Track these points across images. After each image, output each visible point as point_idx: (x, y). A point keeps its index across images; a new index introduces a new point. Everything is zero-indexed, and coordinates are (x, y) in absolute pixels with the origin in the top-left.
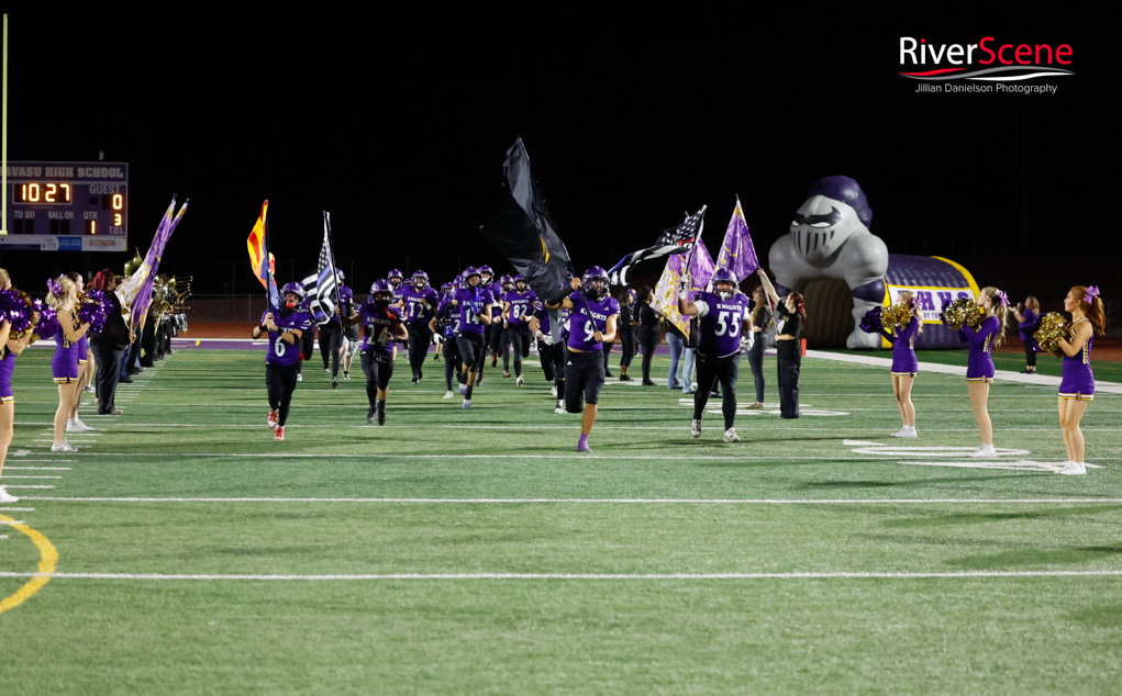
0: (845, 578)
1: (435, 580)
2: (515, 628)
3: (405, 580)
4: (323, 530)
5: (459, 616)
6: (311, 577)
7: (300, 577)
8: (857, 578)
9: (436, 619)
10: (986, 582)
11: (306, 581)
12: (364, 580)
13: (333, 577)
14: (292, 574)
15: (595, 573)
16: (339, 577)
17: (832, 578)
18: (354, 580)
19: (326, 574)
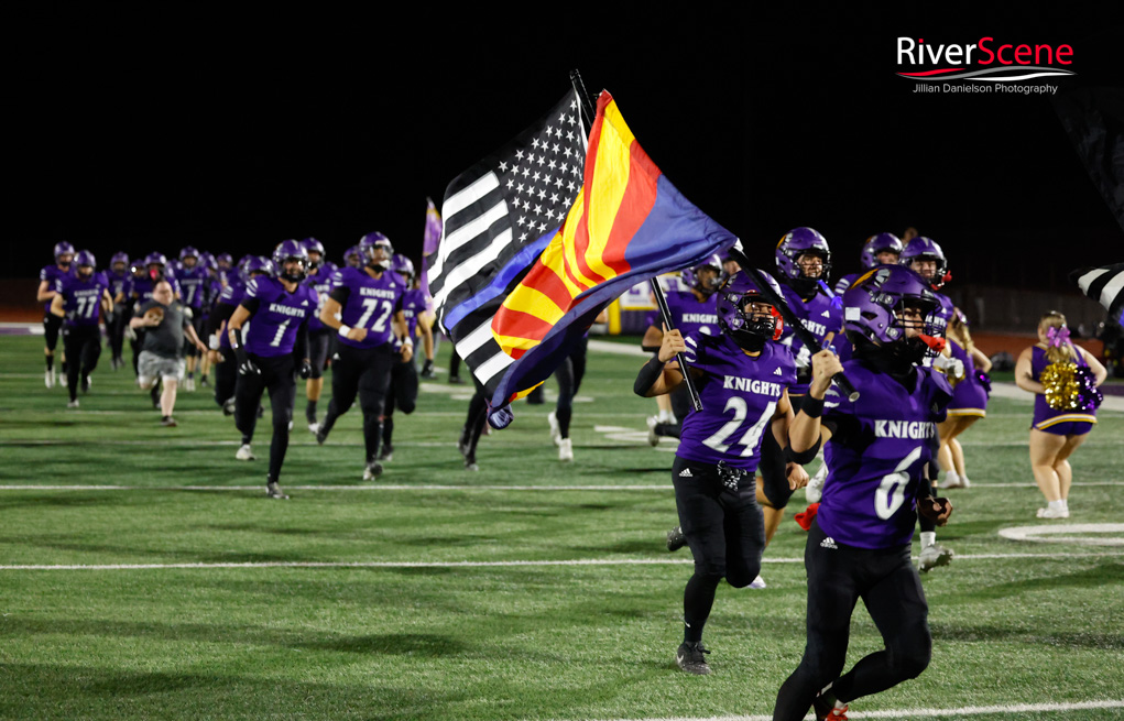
0: (632, 565)
1: (222, 569)
2: (315, 618)
3: (191, 569)
4: (95, 518)
5: (256, 606)
6: (95, 567)
7: (84, 567)
8: (644, 565)
9: (231, 610)
10: (774, 569)
11: (91, 570)
12: (149, 569)
13: (117, 567)
14: (76, 564)
15: (381, 561)
16: (123, 566)
17: (620, 565)
18: (140, 570)
19: (110, 564)
